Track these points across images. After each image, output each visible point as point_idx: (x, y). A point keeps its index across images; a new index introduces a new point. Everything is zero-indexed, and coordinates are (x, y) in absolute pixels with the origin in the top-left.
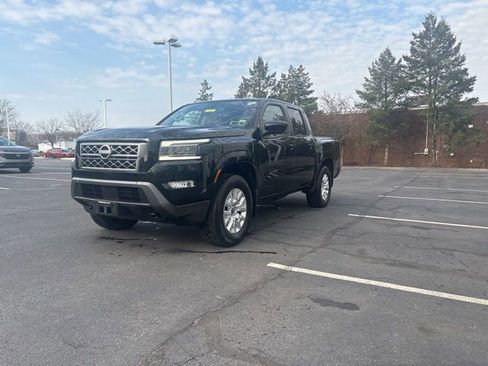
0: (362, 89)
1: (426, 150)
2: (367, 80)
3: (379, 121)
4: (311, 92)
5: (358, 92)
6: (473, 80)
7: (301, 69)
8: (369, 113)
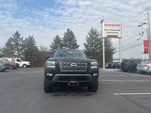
5: (50, 46)
7: (32, 37)
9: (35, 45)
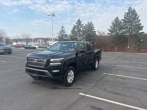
0: (110, 29)
1: (129, 47)
2: (111, 26)
3: (114, 39)
4: (94, 29)
5: (108, 30)
6: (143, 27)
7: (91, 22)
8: (111, 36)
9: (94, 30)
